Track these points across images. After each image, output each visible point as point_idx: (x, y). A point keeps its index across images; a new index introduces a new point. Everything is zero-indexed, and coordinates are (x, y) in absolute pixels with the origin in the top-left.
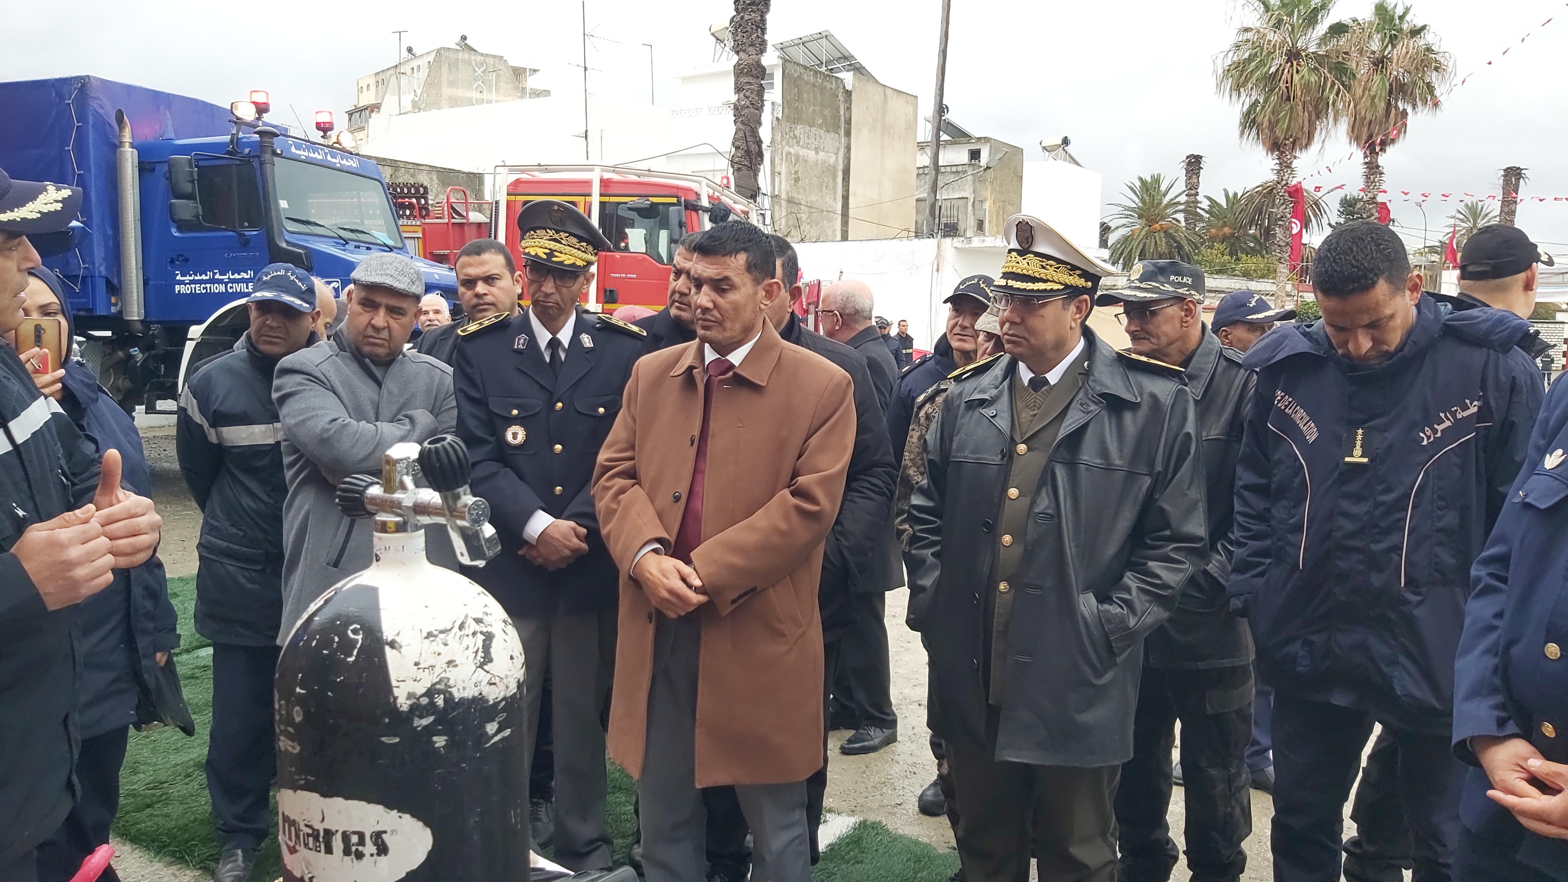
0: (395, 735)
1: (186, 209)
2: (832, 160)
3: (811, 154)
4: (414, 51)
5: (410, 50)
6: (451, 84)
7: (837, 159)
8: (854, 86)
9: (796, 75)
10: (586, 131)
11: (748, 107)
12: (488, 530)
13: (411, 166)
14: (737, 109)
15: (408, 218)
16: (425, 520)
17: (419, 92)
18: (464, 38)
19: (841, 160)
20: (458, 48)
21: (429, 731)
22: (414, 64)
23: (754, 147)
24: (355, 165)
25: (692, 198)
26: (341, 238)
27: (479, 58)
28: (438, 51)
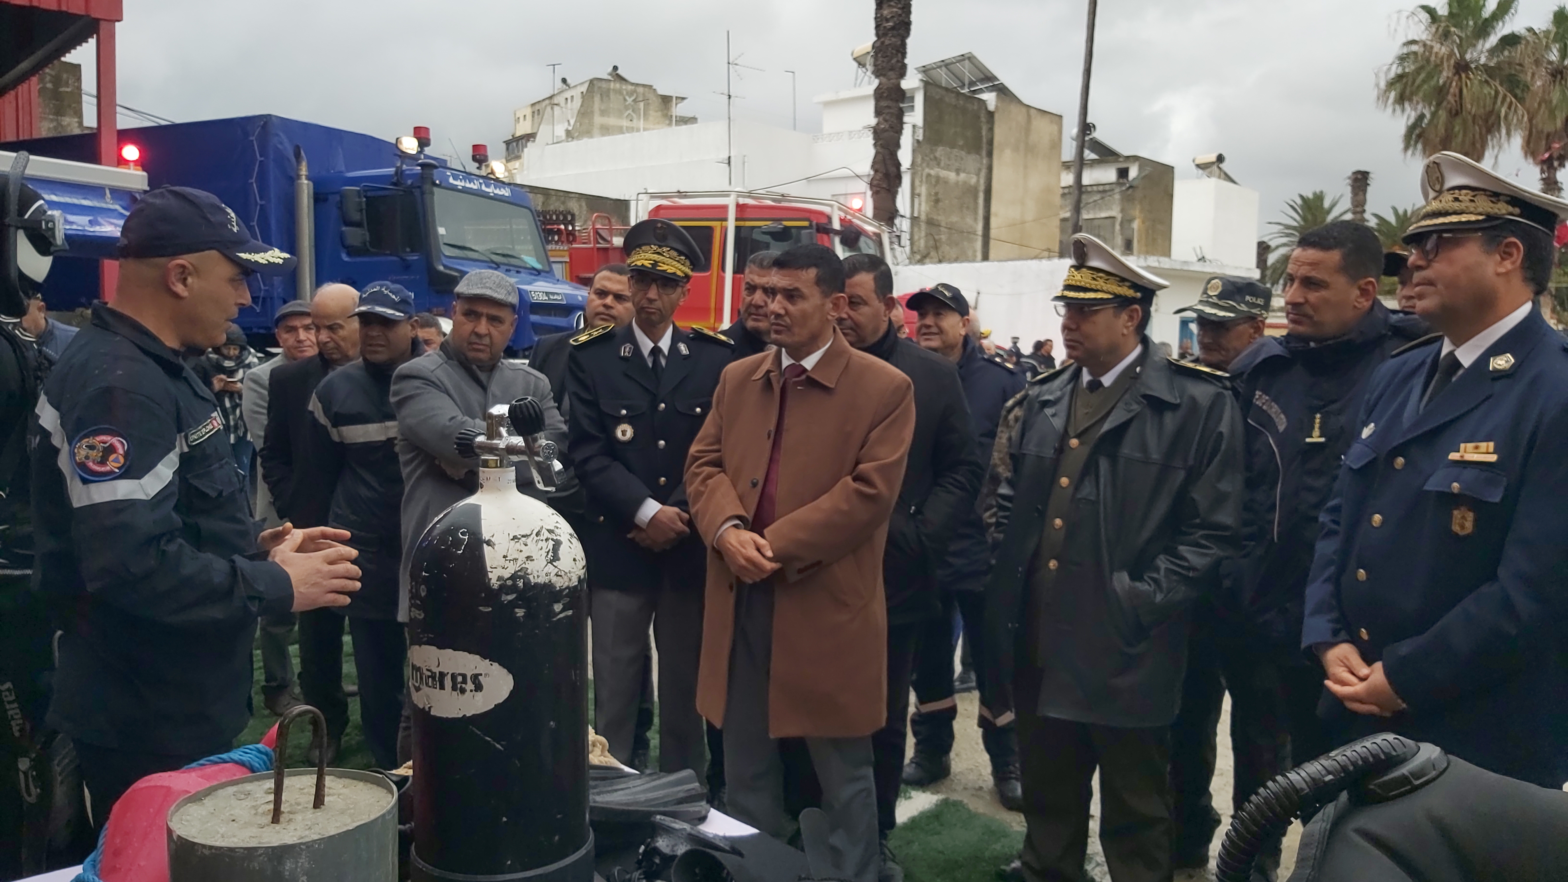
0: (488, 606)
1: (356, 236)
2: (973, 180)
3: (952, 176)
4: (569, 81)
5: (564, 81)
6: (603, 113)
7: (978, 181)
8: (997, 107)
9: (937, 97)
10: (729, 158)
11: (887, 131)
12: (557, 466)
13: (562, 194)
14: (877, 132)
15: (557, 243)
16: (515, 458)
17: (572, 122)
18: (615, 68)
19: (982, 181)
20: (610, 78)
21: (513, 604)
22: (568, 94)
23: (892, 170)
24: (507, 194)
25: (824, 221)
26: (493, 262)
27: (630, 87)
28: (591, 82)
